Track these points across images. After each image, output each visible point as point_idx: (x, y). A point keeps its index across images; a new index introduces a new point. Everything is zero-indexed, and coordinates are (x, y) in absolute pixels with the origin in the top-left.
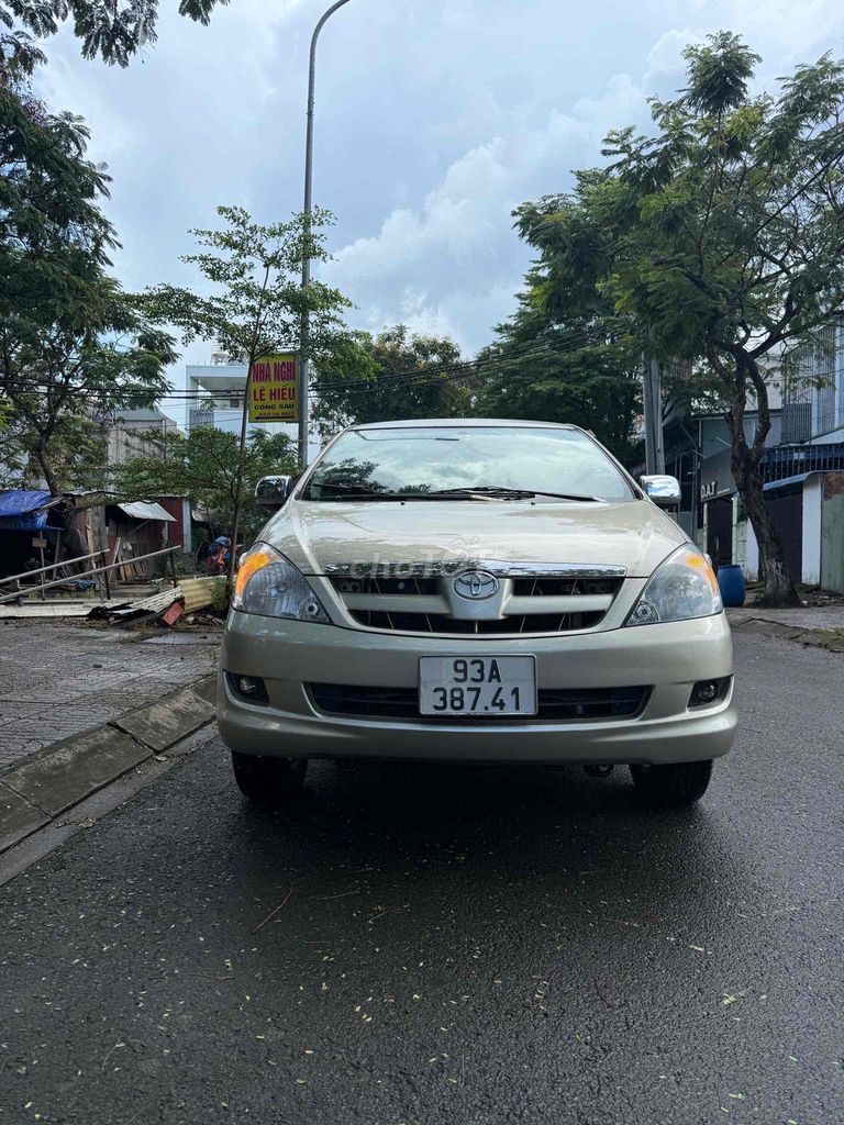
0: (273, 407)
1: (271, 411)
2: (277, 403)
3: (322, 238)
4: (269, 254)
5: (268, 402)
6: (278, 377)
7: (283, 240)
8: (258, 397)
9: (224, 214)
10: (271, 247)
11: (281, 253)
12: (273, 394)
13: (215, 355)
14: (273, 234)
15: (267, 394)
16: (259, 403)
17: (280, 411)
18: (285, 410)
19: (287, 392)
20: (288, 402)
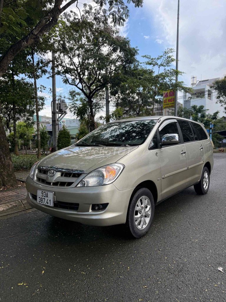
0: (169, 104)
1: (168, 105)
2: (170, 103)
3: (173, 56)
4: (159, 64)
5: (167, 103)
6: (170, 95)
7: (162, 60)
8: (165, 102)
9: (145, 57)
10: (159, 62)
11: (162, 63)
12: (169, 101)
13: (192, 84)
14: (158, 59)
15: (167, 100)
16: (165, 104)
17: (170, 105)
18: (172, 105)
19: (172, 99)
20: (173, 102)
